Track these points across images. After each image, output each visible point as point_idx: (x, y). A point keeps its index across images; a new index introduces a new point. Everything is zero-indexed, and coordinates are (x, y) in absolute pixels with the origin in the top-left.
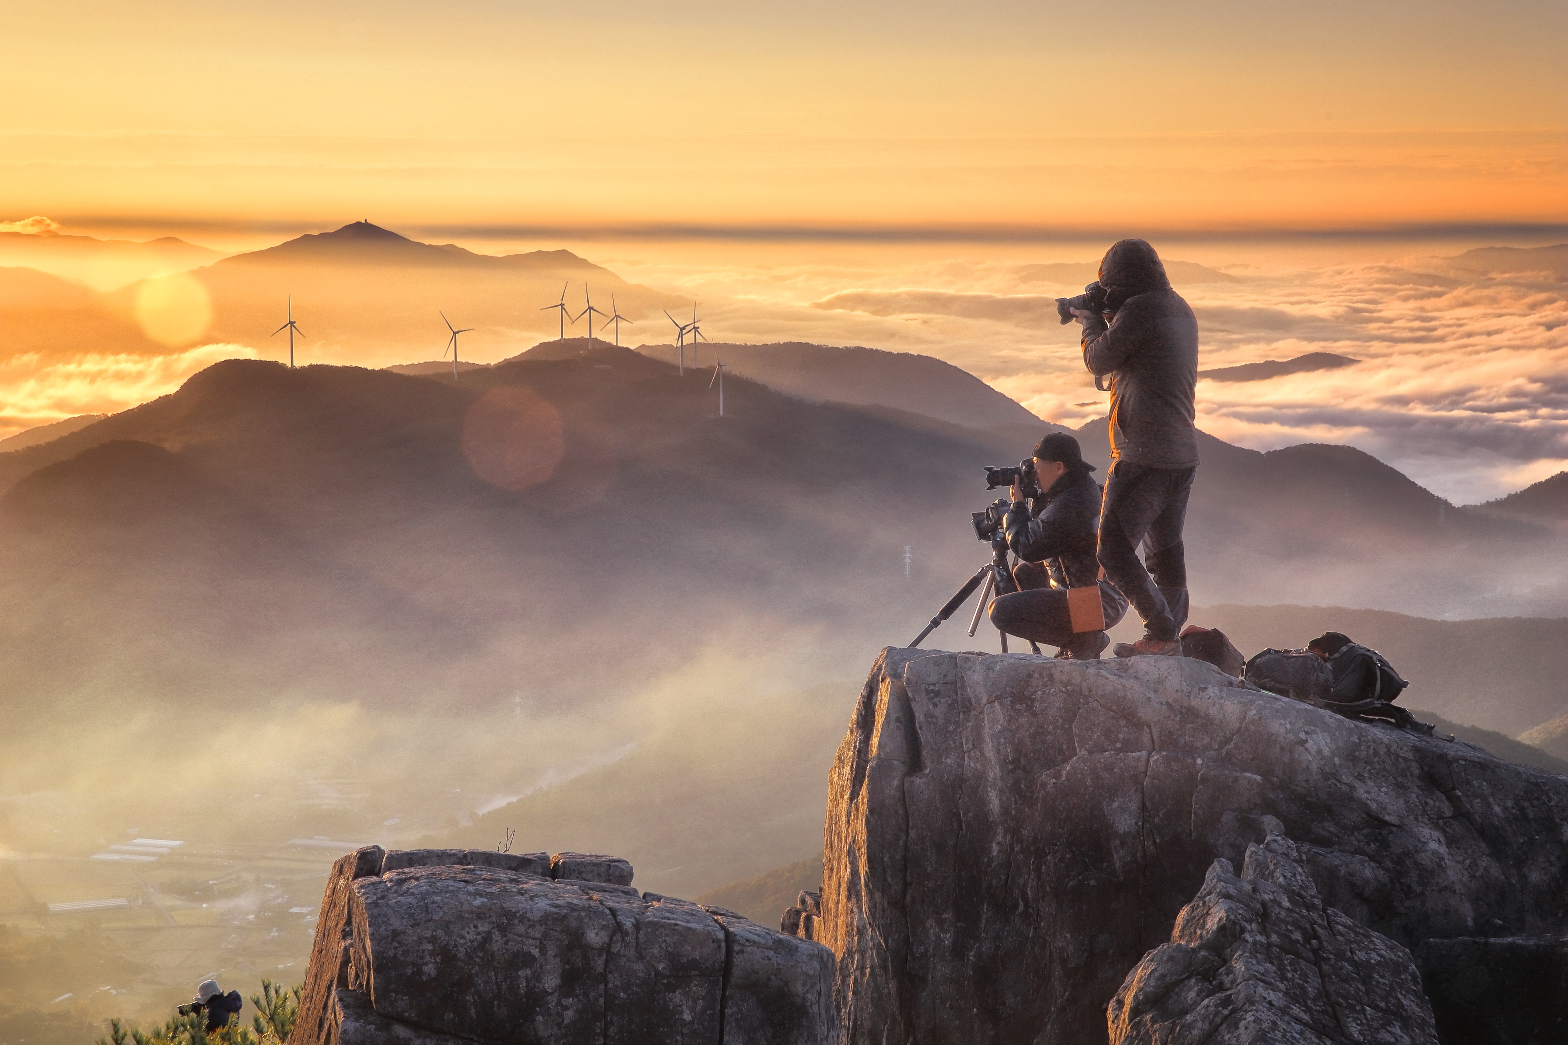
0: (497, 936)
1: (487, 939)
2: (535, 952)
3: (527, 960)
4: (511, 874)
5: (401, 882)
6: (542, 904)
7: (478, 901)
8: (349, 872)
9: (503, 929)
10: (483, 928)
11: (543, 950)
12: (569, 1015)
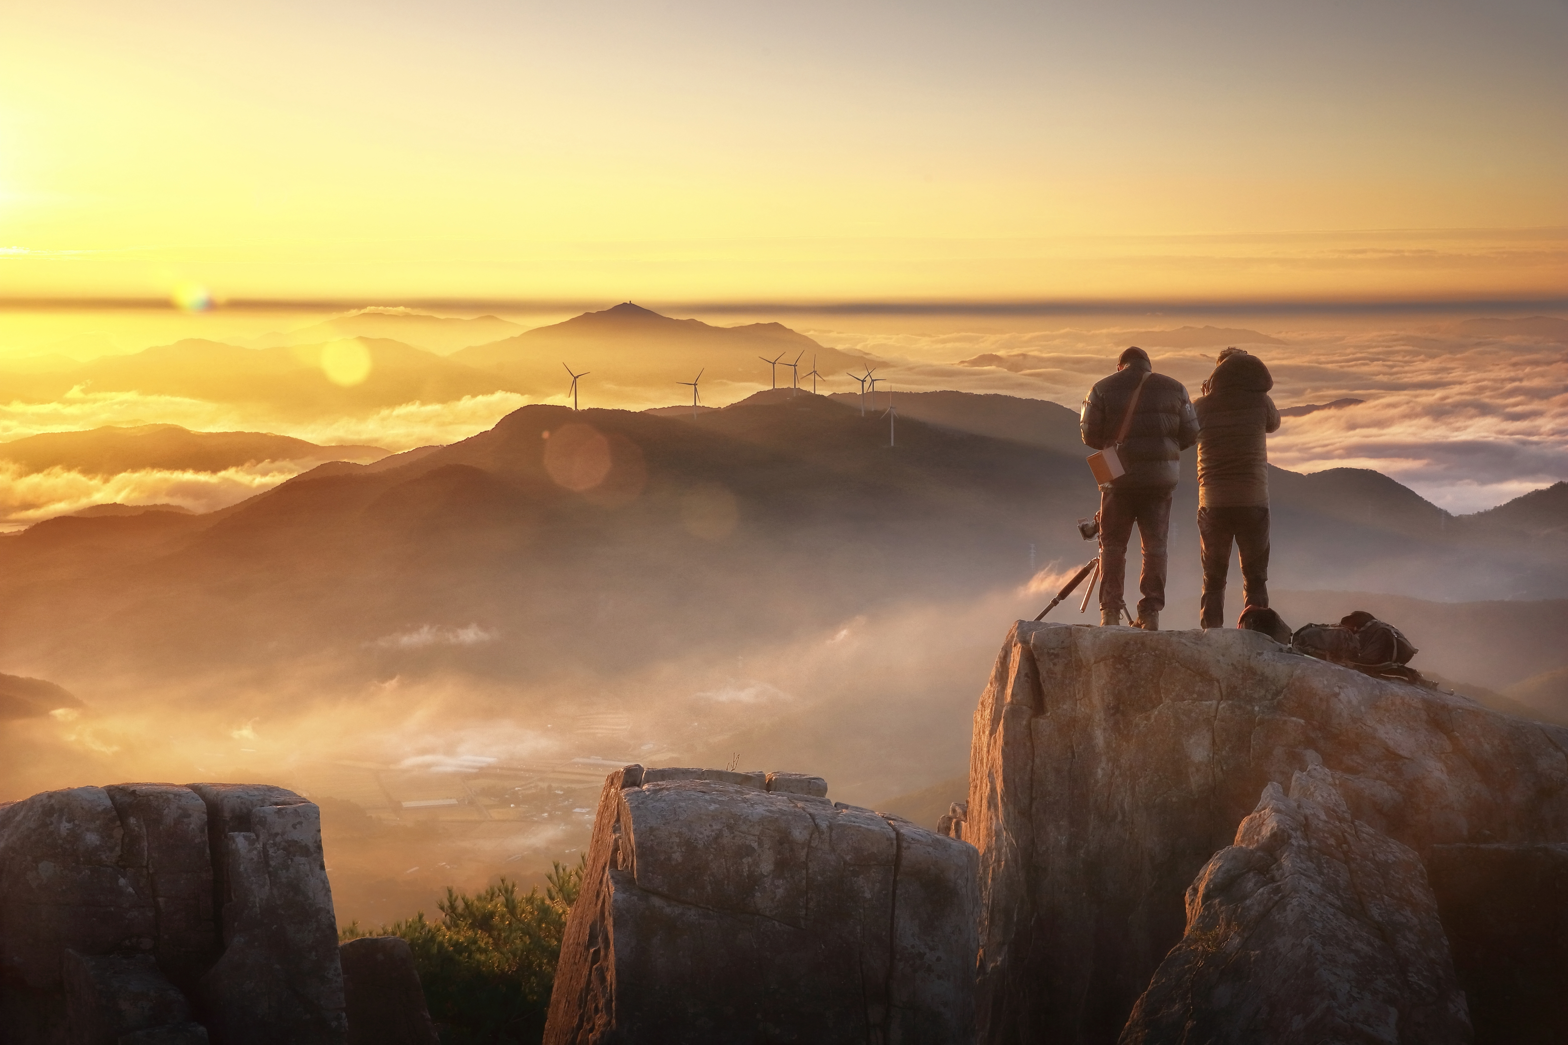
0: (726, 832)
1: (719, 835)
2: (755, 845)
3: (749, 851)
4: (737, 787)
5: (655, 792)
6: (760, 810)
7: (713, 807)
8: (618, 784)
9: (730, 828)
10: (717, 826)
11: (760, 844)
12: (780, 892)
